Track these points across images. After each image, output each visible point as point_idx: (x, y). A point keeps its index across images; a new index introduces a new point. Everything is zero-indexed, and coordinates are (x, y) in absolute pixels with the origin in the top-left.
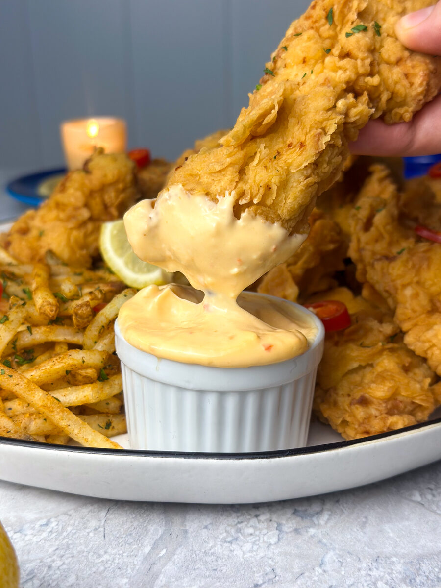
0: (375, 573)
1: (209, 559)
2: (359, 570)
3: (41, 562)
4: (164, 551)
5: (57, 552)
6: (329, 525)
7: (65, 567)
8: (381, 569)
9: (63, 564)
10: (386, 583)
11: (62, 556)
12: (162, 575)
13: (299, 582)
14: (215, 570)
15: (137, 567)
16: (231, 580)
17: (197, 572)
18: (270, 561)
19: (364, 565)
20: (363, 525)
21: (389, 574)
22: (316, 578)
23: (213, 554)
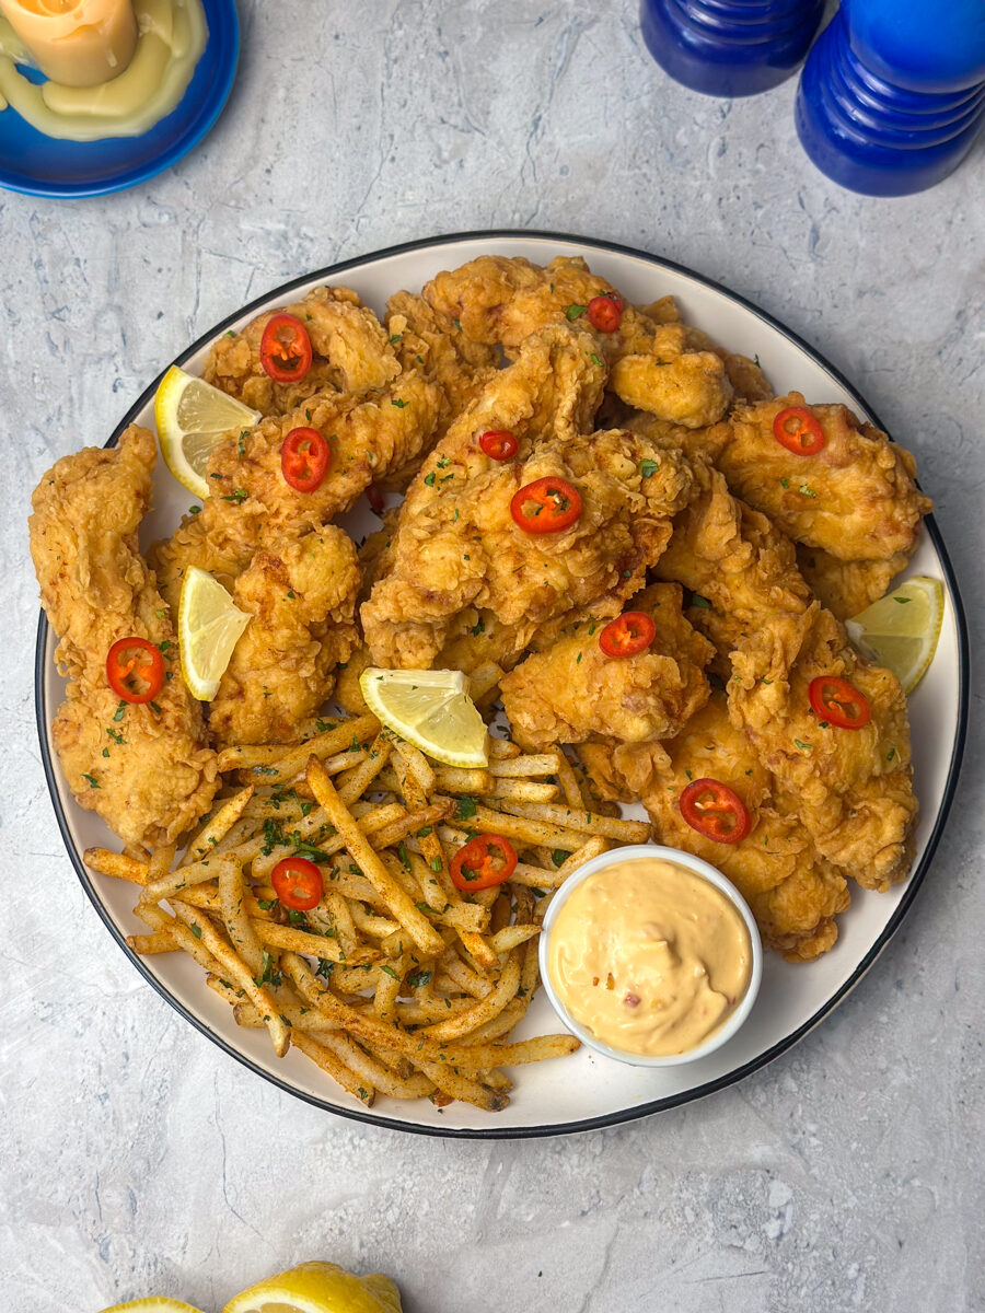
0: (685, 1195)
1: (541, 1177)
2: (671, 1191)
3: (394, 1182)
4: (500, 1167)
5: (405, 1167)
6: (649, 1126)
7: (416, 1189)
8: (690, 1190)
9: (414, 1185)
10: (692, 1209)
11: (411, 1174)
12: (502, 1201)
13: (619, 1208)
14: (548, 1193)
15: (480, 1189)
16: (562, 1206)
17: (532, 1195)
18: (595, 1179)
19: (676, 1184)
20: (680, 1128)
21: (696, 1196)
22: (633, 1203)
23: (545, 1169)
